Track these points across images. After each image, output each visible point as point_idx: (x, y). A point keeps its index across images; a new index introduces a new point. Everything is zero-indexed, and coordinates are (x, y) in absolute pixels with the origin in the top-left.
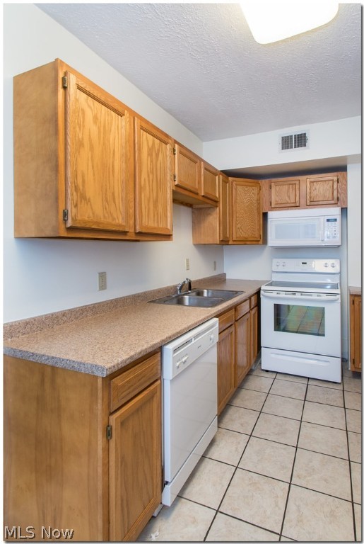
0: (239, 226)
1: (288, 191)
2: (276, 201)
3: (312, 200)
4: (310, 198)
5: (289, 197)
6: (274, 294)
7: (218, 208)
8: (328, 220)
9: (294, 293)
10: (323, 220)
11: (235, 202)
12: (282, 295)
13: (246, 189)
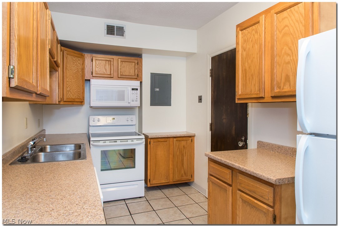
0: (68, 89)
1: (105, 65)
2: (96, 71)
3: (122, 74)
4: (121, 72)
5: (106, 70)
6: (101, 143)
7: (57, 73)
8: (133, 89)
9: (115, 141)
10: (130, 89)
11: (66, 69)
12: (108, 143)
13: (74, 59)
